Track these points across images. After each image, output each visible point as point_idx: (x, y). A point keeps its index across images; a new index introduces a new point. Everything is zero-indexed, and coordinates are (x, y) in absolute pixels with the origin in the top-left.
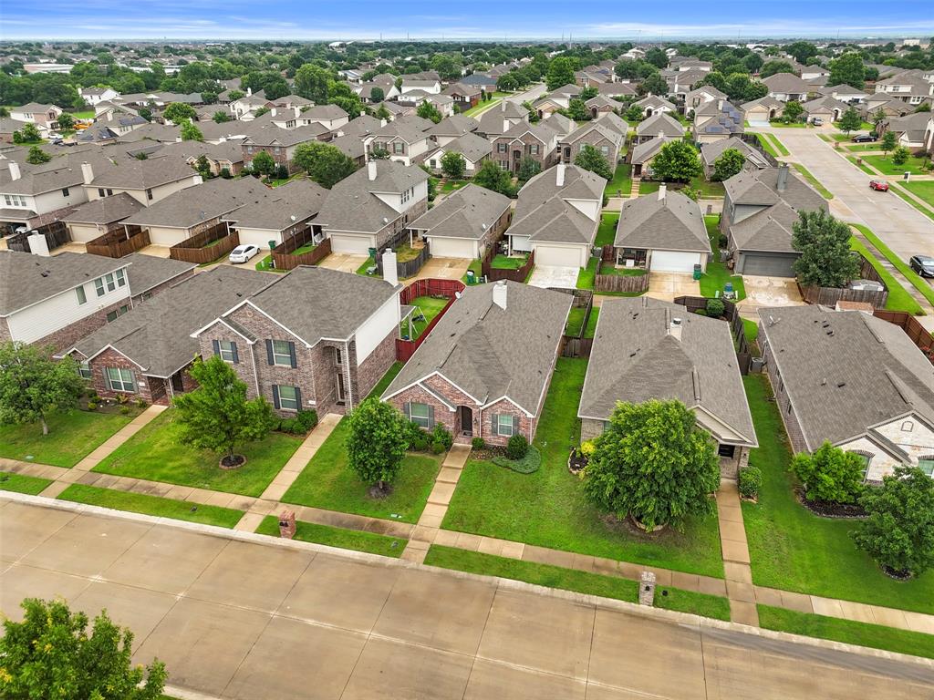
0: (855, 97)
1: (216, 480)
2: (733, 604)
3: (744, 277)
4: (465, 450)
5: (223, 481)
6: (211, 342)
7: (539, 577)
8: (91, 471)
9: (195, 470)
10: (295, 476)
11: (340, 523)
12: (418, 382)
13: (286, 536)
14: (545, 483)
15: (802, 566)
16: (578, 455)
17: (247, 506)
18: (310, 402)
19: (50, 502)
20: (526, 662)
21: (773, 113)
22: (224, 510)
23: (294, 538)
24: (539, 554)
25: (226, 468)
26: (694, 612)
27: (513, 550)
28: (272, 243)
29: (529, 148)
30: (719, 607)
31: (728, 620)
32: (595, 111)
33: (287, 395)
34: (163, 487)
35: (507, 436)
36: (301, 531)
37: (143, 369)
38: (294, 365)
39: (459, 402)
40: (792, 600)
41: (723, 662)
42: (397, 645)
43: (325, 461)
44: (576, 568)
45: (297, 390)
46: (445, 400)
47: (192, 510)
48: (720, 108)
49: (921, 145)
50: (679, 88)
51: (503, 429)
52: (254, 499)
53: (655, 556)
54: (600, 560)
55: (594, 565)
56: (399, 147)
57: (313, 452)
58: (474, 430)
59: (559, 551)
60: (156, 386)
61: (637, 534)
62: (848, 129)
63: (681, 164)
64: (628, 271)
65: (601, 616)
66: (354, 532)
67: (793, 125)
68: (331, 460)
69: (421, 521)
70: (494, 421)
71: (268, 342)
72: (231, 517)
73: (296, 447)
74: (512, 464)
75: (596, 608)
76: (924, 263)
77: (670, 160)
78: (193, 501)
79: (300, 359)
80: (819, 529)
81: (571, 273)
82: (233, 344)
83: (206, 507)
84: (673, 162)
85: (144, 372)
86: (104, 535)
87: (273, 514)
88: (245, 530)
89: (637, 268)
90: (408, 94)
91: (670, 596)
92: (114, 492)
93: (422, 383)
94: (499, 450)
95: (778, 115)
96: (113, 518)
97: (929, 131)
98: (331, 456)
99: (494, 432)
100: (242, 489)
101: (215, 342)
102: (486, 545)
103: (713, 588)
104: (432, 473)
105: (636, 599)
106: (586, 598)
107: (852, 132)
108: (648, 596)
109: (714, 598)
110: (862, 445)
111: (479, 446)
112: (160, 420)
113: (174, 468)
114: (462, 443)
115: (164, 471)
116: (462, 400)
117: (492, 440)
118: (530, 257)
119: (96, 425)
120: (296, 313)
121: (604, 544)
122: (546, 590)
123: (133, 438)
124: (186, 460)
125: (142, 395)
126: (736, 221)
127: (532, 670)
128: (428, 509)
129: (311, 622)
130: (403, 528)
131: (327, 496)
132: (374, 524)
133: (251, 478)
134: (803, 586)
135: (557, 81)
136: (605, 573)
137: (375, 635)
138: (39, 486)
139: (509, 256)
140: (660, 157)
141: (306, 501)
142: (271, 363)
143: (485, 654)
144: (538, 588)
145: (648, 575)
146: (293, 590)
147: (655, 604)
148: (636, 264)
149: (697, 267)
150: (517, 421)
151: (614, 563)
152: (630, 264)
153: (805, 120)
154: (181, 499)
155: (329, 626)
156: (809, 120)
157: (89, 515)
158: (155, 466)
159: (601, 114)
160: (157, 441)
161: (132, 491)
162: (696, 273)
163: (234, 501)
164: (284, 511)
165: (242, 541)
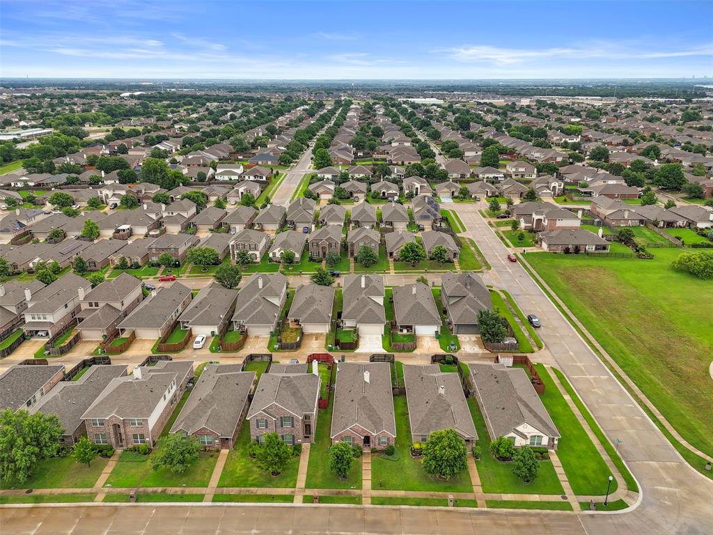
0: (496, 176)
1: (273, 483)
2: (478, 502)
3: (458, 335)
4: (368, 454)
5: (277, 483)
6: (255, 420)
7: (413, 503)
8: (218, 487)
9: (261, 479)
10: (305, 476)
11: (333, 494)
12: (348, 428)
13: (316, 503)
14: (404, 464)
15: (497, 483)
16: (413, 449)
17: (293, 492)
18: (298, 440)
19: (210, 504)
21: (453, 192)
22: (285, 496)
23: (319, 503)
24: (411, 494)
25: (275, 477)
26: (467, 507)
27: (401, 494)
28: (213, 333)
29: (330, 245)
30: (473, 503)
31: (477, 507)
32: (351, 193)
33: (289, 439)
34: (254, 489)
35: (384, 445)
36: (320, 499)
38: (293, 426)
39: (365, 435)
40: (495, 496)
41: (478, 522)
43: (314, 467)
44: (424, 497)
45: (293, 436)
46: (360, 435)
47: (272, 498)
49: (529, 225)
50: (397, 170)
51: (383, 443)
52: (294, 489)
53: (451, 488)
54: (432, 493)
55: (431, 495)
56: (253, 246)
57: (307, 463)
58: (371, 445)
59: (417, 492)
60: (224, 441)
64: (404, 336)
65: (437, 513)
66: (341, 496)
67: (465, 201)
68: (316, 466)
69: (364, 487)
70: (379, 440)
71: (281, 417)
72: (290, 498)
73: (299, 462)
74: (390, 457)
75: (435, 511)
76: (533, 320)
77: (408, 251)
78: (270, 494)
79: (295, 423)
80: (502, 469)
81: (378, 338)
82: (266, 420)
83: (277, 496)
85: (219, 436)
86: (243, 514)
87: (306, 494)
88: (298, 502)
89: (409, 333)
90: (221, 174)
91: (458, 502)
92: (234, 495)
93: (350, 428)
94: (382, 451)
95: (456, 194)
96: (241, 507)
97: (534, 218)
98: (315, 464)
99: (379, 444)
100: (287, 485)
101: (257, 420)
102: (391, 493)
103: (470, 496)
104: (360, 466)
105: (448, 506)
106: (431, 508)
108: (452, 503)
109: (471, 500)
110: (512, 434)
111: (374, 451)
112: (229, 456)
113: (253, 480)
114: (366, 450)
115: (249, 482)
116: (366, 433)
117: (379, 448)
118: (356, 330)
119: (203, 464)
120: (290, 403)
121: (432, 486)
122: (417, 507)
123: (224, 469)
124: (255, 476)
125: (217, 446)
126: (450, 303)
128: (364, 482)
130: (358, 492)
131: (322, 482)
132: (346, 492)
133: (288, 479)
134: (499, 491)
136: (435, 497)
138: (200, 498)
139: (344, 329)
140: (404, 251)
141: (315, 487)
142: (282, 426)
144: (414, 507)
145: (451, 496)
146: (329, 523)
147: (454, 506)
148: (408, 331)
149: (437, 332)
150: (388, 439)
151: (437, 493)
152: (405, 331)
153: (471, 197)
154: (264, 493)
157: (231, 507)
158: (244, 480)
159: (355, 195)
160: (236, 469)
161: (242, 493)
162: (438, 336)
163: (287, 491)
164: (309, 492)
165: (300, 507)
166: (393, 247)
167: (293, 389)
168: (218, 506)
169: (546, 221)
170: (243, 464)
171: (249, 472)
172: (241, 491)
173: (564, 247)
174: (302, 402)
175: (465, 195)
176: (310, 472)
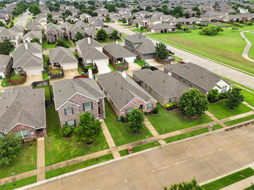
0: (116, 15)
1: (91, 150)
2: (221, 125)
3: (144, 60)
5: (94, 149)
6: (63, 109)
8: (46, 166)
10: (111, 139)
12: (130, 102)
13: (131, 153)
15: (221, 113)
16: (166, 108)
17: (110, 151)
18: (97, 118)
19: (45, 181)
20: (208, 152)
21: (103, 19)
22: (105, 156)
23: (133, 153)
25: (90, 145)
26: (218, 129)
27: (178, 133)
29: (58, 34)
30: (219, 126)
31: (223, 128)
34: (79, 158)
35: (150, 109)
37: (34, 127)
38: (92, 109)
40: (226, 120)
42: (185, 162)
43: (114, 132)
44: (192, 130)
45: (93, 116)
46: (137, 105)
47: (97, 160)
48: (96, 19)
49: (142, 26)
52: (109, 149)
53: (201, 122)
54: (194, 127)
55: (195, 129)
58: (144, 110)
59: (185, 129)
61: (193, 119)
62: (124, 23)
63: (104, 35)
66: (144, 145)
67: (109, 22)
69: (154, 135)
71: (83, 103)
72: (110, 157)
74: (157, 115)
76: (171, 51)
77: (101, 34)
79: (94, 106)
82: (72, 108)
84: (102, 34)
85: (35, 128)
86: (79, 180)
87: (120, 150)
88: (117, 157)
89: (121, 63)
92: (64, 168)
93: (131, 102)
95: (105, 20)
96: (74, 175)
97: (143, 22)
99: (148, 109)
100: (102, 148)
101: (65, 109)
106: (201, 135)
107: (125, 23)
109: (217, 125)
110: (216, 87)
113: (74, 153)
115: (72, 155)
116: (141, 103)
117: (148, 111)
121: (191, 124)
122: (193, 137)
123: (46, 151)
124: (75, 149)
125: (33, 137)
126: (135, 47)
127: (211, 153)
128: (152, 132)
129: (163, 168)
130: (152, 139)
133: (101, 144)
134: (224, 117)
135: (36, 12)
136: (198, 129)
137: (179, 163)
138: (34, 179)
139: (86, 66)
141: (123, 143)
142: (84, 110)
143: (201, 155)
145: (210, 125)
146: (150, 164)
147: (213, 130)
150: (152, 105)
151: (196, 126)
152: (119, 62)
153: (111, 21)
154: (89, 159)
155: (168, 167)
156: (112, 21)
157: (65, 178)
158: (67, 155)
159: (58, 22)
160: (56, 148)
161: (70, 164)
162: (135, 61)
163: (105, 152)
164: (121, 148)
165: (121, 160)
166: (91, 34)
167: (84, 85)
168: (53, 181)
169: (149, 22)
170: (60, 143)
171: (68, 148)
172: (68, 163)
173: (161, 30)
174: (94, 92)
175: (109, 20)
176: (114, 136)
